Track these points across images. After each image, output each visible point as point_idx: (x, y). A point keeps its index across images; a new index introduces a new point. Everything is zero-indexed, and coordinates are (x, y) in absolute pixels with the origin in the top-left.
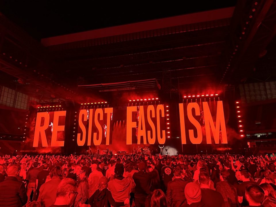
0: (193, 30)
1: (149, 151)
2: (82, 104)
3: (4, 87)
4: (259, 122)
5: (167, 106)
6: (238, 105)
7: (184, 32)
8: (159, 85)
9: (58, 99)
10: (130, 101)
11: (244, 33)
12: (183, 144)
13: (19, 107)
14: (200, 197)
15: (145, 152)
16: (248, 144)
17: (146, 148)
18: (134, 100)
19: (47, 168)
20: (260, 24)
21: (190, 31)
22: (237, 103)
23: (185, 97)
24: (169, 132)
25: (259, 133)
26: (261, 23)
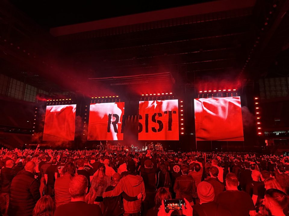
0: (212, 20)
1: (161, 147)
2: (93, 98)
3: (12, 79)
4: (279, 119)
5: (182, 102)
6: (257, 101)
7: (202, 22)
8: (174, 79)
9: (68, 92)
10: (143, 95)
11: (266, 24)
12: (197, 141)
13: (27, 100)
14: (213, 195)
15: (157, 148)
16: (266, 142)
17: (158, 144)
18: (147, 95)
19: (55, 163)
20: (284, 14)
21: (208, 21)
22: (256, 98)
23: (201, 92)
24: (182, 129)
25: (278, 131)
26: (286, 13)
